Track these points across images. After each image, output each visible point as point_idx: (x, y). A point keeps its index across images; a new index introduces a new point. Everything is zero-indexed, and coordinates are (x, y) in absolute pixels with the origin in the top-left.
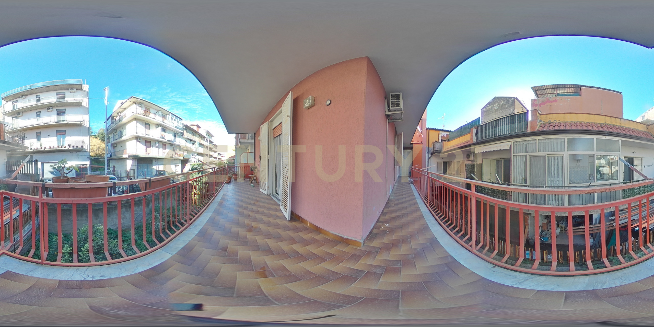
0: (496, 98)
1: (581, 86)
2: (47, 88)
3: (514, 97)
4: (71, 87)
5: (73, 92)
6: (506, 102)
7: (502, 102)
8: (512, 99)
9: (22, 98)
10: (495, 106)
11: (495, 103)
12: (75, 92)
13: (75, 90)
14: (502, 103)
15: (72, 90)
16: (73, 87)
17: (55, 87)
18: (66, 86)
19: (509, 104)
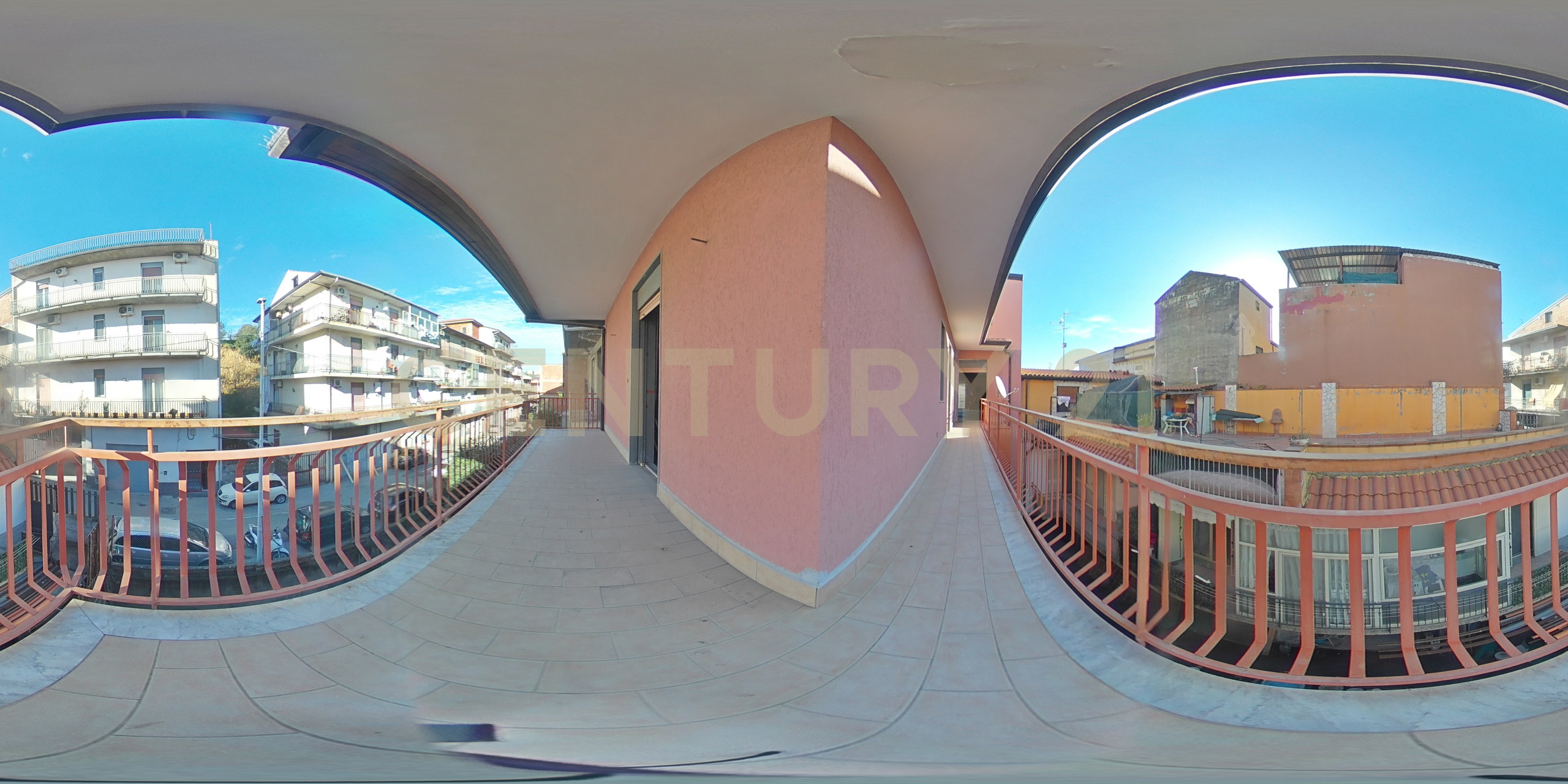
0: (1191, 275)
1: (1402, 251)
2: (121, 253)
3: (1236, 279)
4: (177, 249)
5: (181, 263)
6: (1217, 292)
7: (1207, 291)
8: (1233, 283)
9: (60, 275)
10: (1190, 299)
11: (1189, 291)
12: (185, 263)
13: (185, 257)
14: (1206, 294)
15: (179, 258)
16: (181, 250)
17: (139, 249)
18: (166, 247)
19: (1226, 298)
